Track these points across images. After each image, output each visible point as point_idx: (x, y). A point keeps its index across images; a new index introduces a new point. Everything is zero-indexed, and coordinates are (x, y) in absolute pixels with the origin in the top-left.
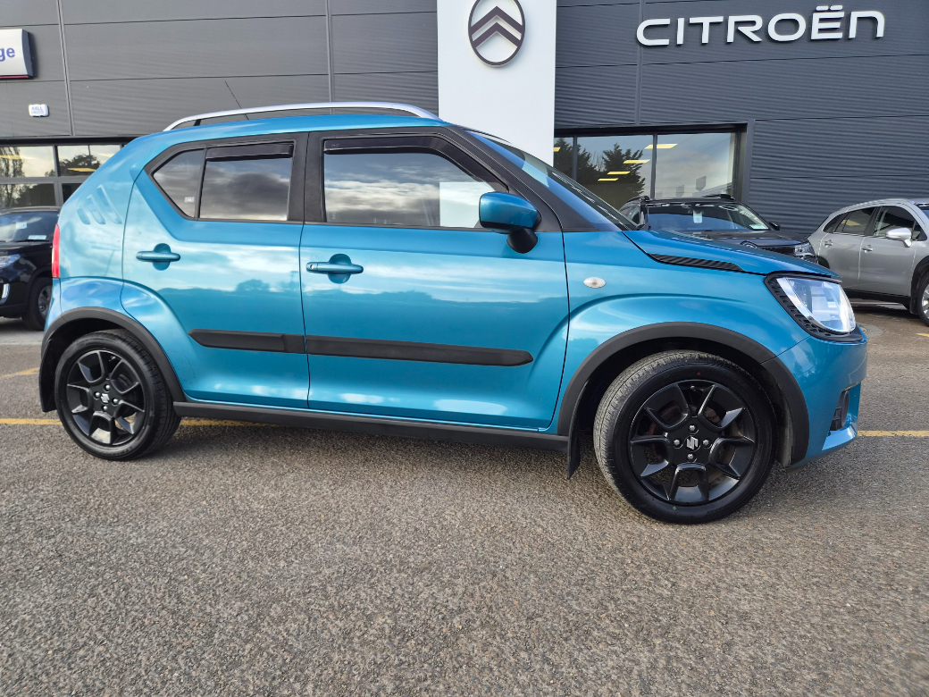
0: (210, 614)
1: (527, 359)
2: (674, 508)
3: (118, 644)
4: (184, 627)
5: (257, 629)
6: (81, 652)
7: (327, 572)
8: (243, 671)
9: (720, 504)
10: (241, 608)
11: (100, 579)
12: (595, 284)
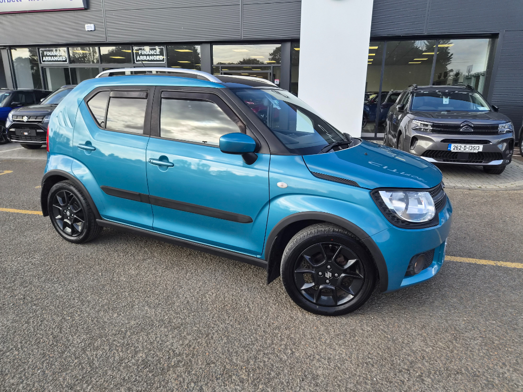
0: (69, 341)
1: (250, 221)
2: (318, 307)
3: (24, 351)
4: (55, 346)
5: (85, 352)
6: (8, 354)
7: (133, 323)
8: (67, 374)
9: (342, 307)
10: (84, 339)
11: (34, 314)
12: (282, 186)
